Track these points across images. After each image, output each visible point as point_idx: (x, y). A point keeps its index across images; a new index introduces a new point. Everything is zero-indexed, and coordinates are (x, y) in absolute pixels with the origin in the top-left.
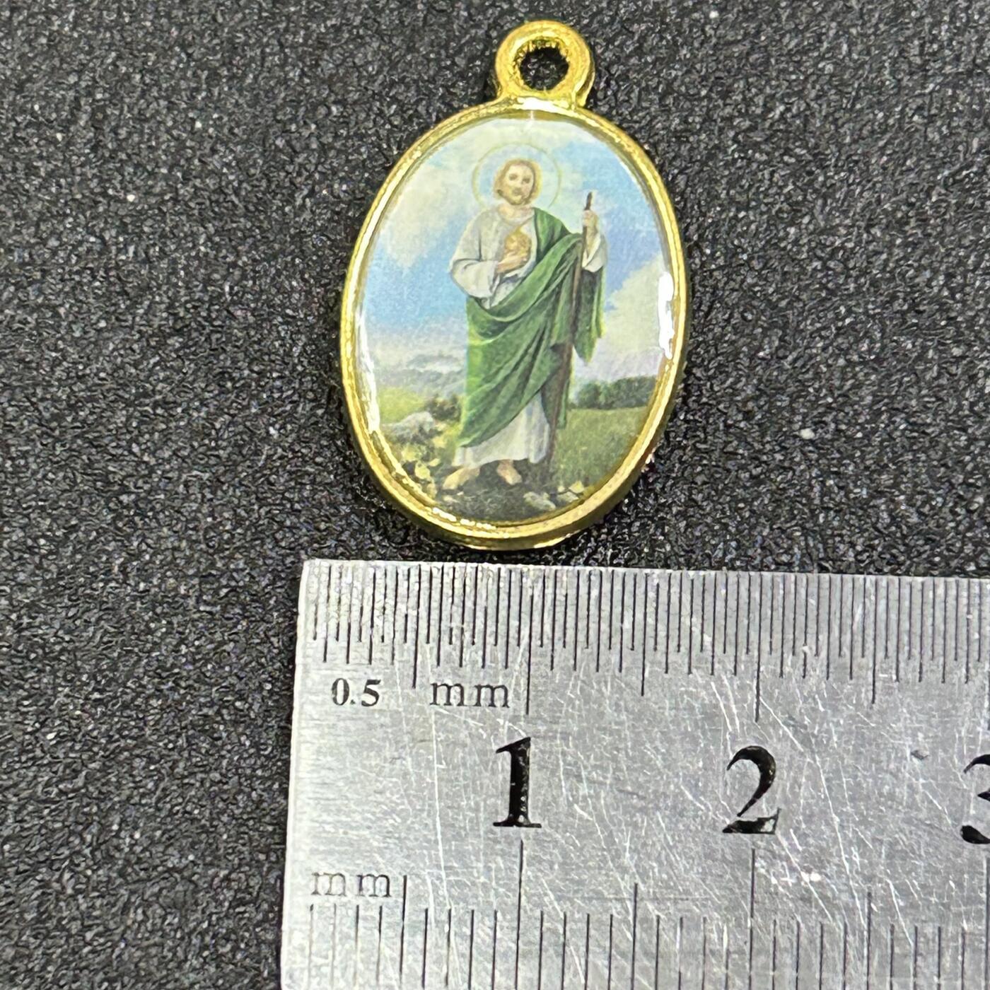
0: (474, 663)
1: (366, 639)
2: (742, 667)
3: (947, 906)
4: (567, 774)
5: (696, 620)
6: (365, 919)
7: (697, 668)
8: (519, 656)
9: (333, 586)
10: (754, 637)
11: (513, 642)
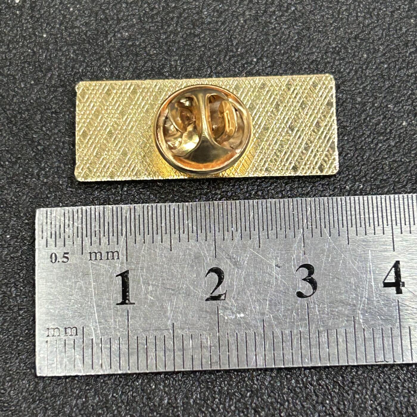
0: (105, 243)
1: (62, 237)
2: (208, 238)
3: (293, 322)
4: (144, 283)
5: (190, 221)
6: (68, 344)
7: (191, 239)
8: (122, 239)
9: (48, 218)
10: (212, 226)
11: (120, 234)
